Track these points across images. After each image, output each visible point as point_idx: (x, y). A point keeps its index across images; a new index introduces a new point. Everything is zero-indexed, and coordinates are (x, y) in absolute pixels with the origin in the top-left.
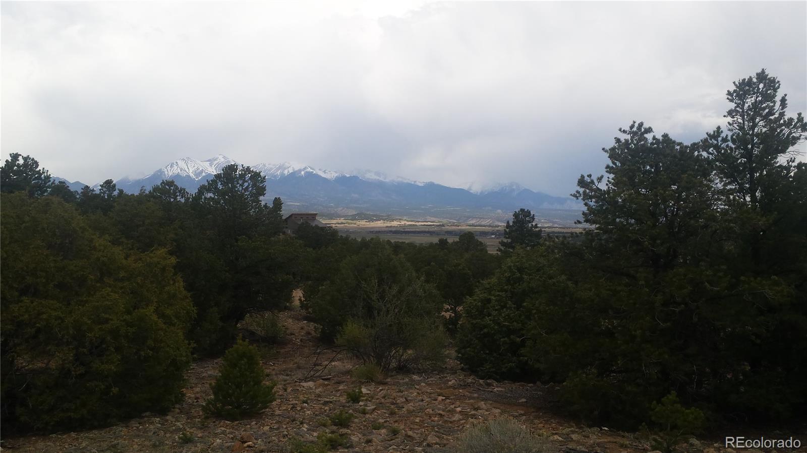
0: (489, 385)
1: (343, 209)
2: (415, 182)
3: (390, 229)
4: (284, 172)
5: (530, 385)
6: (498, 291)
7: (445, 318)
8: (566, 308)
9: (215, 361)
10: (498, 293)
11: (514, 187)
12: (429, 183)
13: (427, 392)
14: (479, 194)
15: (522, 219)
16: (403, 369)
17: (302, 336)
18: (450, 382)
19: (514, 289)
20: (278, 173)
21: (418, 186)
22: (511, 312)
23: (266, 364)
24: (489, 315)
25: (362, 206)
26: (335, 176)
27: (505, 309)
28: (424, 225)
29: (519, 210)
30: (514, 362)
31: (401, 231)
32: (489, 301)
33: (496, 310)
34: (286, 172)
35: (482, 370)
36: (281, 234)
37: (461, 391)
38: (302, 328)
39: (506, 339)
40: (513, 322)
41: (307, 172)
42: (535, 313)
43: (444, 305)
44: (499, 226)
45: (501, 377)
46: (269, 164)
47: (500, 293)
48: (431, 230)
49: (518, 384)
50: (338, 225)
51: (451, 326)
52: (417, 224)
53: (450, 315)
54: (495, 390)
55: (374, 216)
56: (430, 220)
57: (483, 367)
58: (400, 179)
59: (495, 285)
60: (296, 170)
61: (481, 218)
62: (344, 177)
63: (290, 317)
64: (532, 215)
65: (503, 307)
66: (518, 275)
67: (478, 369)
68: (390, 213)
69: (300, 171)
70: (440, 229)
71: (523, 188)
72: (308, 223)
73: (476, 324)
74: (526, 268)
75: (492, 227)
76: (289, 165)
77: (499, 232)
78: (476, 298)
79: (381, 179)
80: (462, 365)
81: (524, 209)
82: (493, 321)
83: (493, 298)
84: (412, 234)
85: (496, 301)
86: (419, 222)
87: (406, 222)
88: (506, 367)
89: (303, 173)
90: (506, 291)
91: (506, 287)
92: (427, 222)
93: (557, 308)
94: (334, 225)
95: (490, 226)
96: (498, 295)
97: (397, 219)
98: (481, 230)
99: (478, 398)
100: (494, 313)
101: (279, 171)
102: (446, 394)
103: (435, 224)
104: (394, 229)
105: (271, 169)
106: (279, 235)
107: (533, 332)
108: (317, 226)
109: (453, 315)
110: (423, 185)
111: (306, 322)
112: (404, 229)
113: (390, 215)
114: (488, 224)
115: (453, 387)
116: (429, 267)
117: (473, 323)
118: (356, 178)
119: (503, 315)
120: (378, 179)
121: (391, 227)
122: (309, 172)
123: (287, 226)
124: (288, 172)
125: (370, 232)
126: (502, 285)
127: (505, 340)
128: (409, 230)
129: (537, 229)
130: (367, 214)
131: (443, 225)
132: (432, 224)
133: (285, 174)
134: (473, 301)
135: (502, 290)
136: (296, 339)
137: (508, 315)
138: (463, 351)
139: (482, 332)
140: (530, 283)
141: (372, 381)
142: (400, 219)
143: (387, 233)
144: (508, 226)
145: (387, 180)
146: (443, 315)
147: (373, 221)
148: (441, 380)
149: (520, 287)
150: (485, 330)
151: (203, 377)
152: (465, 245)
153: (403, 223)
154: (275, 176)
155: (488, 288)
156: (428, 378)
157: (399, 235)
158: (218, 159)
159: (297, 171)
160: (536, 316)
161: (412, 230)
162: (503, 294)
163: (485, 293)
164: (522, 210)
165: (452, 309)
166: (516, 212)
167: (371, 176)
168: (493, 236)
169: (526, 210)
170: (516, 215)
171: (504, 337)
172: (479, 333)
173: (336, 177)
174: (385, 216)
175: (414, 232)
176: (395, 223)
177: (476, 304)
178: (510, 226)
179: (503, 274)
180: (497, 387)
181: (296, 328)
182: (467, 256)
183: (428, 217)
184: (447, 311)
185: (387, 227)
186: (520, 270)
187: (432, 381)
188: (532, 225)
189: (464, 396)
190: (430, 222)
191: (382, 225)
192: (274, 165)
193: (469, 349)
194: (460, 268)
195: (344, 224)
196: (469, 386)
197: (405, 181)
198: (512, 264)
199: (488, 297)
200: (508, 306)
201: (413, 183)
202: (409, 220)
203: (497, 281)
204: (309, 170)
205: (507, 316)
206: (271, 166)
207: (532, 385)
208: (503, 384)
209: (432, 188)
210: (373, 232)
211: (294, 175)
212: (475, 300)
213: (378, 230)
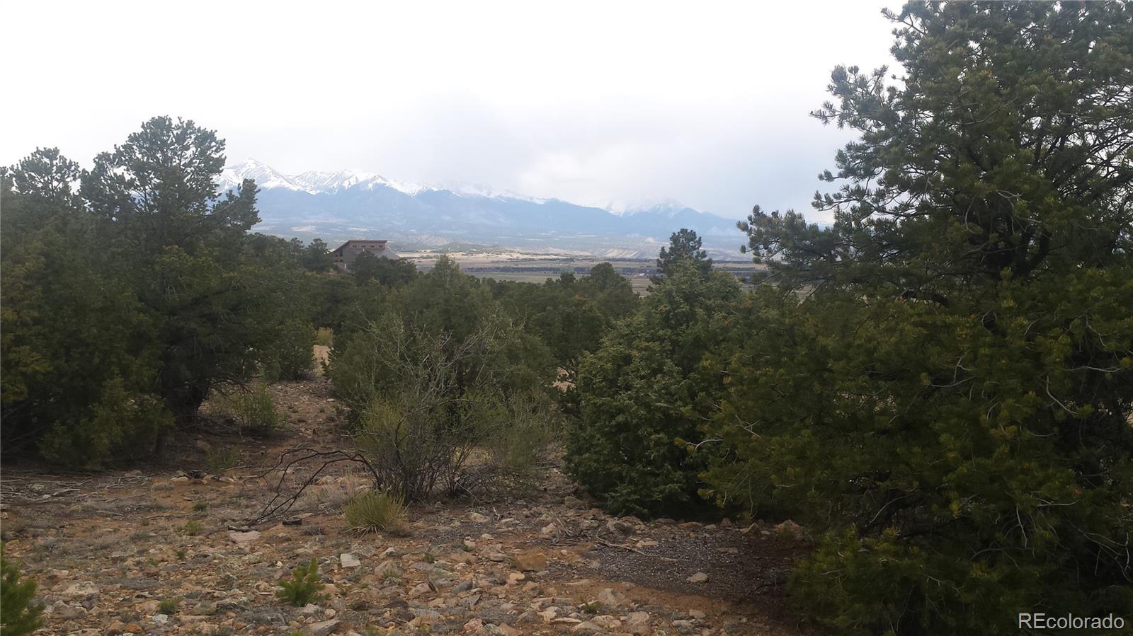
0: (626, 532)
1: (430, 237)
2: (532, 198)
3: (497, 265)
4: (344, 185)
5: (709, 527)
6: (647, 340)
7: (561, 391)
8: (801, 372)
9: (127, 475)
10: (646, 344)
11: (671, 205)
12: (551, 200)
13: (488, 559)
14: (621, 215)
15: (684, 242)
16: (457, 497)
17: (320, 423)
18: (544, 529)
19: (678, 335)
20: (335, 185)
21: (536, 204)
22: (672, 381)
23: (218, 480)
24: (628, 388)
25: (457, 232)
26: (417, 190)
27: (659, 375)
28: (545, 259)
29: (679, 231)
30: (677, 482)
31: (513, 268)
32: (628, 360)
33: (642, 377)
34: (346, 184)
35: (613, 497)
36: (332, 270)
37: (564, 551)
38: (322, 411)
39: (662, 435)
40: (676, 400)
41: (376, 184)
42: (731, 384)
43: (559, 369)
44: (649, 261)
45: (651, 511)
46: (321, 173)
47: (651, 344)
48: (554, 266)
49: (685, 525)
50: (422, 260)
51: (570, 405)
52: (535, 257)
53: (569, 387)
54: (638, 545)
55: (474, 246)
56: (553, 252)
57: (616, 492)
58: (510, 195)
59: (641, 328)
60: (361, 180)
61: (626, 249)
62: (430, 192)
63: (306, 392)
64: (697, 239)
65: (655, 372)
66: (685, 308)
67: (606, 495)
68: (496, 243)
69: (367, 182)
70: (566, 265)
71: (683, 207)
72: (370, 253)
73: (600, 405)
74: (701, 295)
75: (640, 261)
76: (350, 174)
77: (650, 268)
78: (602, 354)
79: (484, 194)
80: (576, 484)
81: (686, 230)
82: (637, 399)
83: (635, 353)
84: (527, 273)
85: (642, 359)
86: (537, 255)
87: (518, 255)
88: (661, 492)
89: (370, 185)
90: (661, 340)
91: (661, 332)
92: (549, 255)
93: (782, 371)
94: (416, 260)
95: (636, 260)
96: (646, 349)
97: (506, 251)
98: (625, 266)
99: (600, 571)
100: (638, 383)
101: (337, 183)
102: (529, 565)
103: (560, 257)
104: (501, 266)
105: (325, 179)
106: (328, 272)
107: (726, 428)
108: (385, 259)
109: (573, 386)
110: (542, 203)
111: (332, 400)
112: (517, 265)
113: (497, 245)
114: (635, 258)
115: (548, 543)
116: (543, 313)
117: (595, 404)
118: (448, 192)
119: (655, 386)
120: (480, 195)
121: (498, 262)
122: (379, 183)
123: (341, 258)
124: (350, 184)
125: (469, 269)
126: (653, 328)
127: (659, 438)
128: (523, 266)
129: (705, 259)
130: (465, 245)
131: (572, 260)
132: (556, 257)
133: (344, 187)
134: (595, 361)
135: (652, 339)
136: (306, 430)
137: (666, 387)
138: (576, 458)
139: (613, 423)
140: (708, 323)
141: (380, 529)
142: (511, 252)
143: (493, 270)
144: (663, 254)
145: (492, 196)
146: (557, 387)
147: (471, 253)
148: (528, 522)
149: (689, 331)
150: (620, 418)
151: (73, 511)
152: (600, 281)
153: (515, 256)
154: (330, 190)
155: (627, 335)
156: (502, 517)
157: (510, 273)
158: (247, 165)
159: (361, 183)
160: (732, 390)
161: (527, 266)
162: (656, 346)
163: (620, 344)
164: (683, 231)
165: (571, 376)
166: (674, 233)
167: (469, 190)
168: (642, 274)
169: (689, 231)
170: (674, 239)
171: (657, 432)
172: (607, 423)
173: (420, 191)
174: (490, 247)
175: (531, 270)
176: (504, 257)
177: (601, 366)
178: (667, 255)
179: (656, 307)
180: (644, 535)
181: (311, 411)
182: (601, 296)
183: (552, 248)
184: (564, 379)
185: (492, 262)
186: (690, 298)
187: (507, 525)
188: (698, 253)
189: (569, 565)
190: (552, 254)
191: (485, 260)
192: (328, 174)
193: (587, 455)
194: (584, 308)
195: (431, 258)
196: (585, 536)
197: (517, 198)
198: (674, 288)
199: (627, 352)
200: (666, 368)
201: (529, 200)
202: (523, 252)
203: (643, 319)
204: (379, 181)
205: (663, 389)
206: (323, 175)
207: (713, 526)
208: (656, 527)
209: (555, 207)
210: (473, 268)
211: (357, 189)
212: (600, 359)
213: (479, 266)
